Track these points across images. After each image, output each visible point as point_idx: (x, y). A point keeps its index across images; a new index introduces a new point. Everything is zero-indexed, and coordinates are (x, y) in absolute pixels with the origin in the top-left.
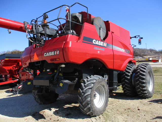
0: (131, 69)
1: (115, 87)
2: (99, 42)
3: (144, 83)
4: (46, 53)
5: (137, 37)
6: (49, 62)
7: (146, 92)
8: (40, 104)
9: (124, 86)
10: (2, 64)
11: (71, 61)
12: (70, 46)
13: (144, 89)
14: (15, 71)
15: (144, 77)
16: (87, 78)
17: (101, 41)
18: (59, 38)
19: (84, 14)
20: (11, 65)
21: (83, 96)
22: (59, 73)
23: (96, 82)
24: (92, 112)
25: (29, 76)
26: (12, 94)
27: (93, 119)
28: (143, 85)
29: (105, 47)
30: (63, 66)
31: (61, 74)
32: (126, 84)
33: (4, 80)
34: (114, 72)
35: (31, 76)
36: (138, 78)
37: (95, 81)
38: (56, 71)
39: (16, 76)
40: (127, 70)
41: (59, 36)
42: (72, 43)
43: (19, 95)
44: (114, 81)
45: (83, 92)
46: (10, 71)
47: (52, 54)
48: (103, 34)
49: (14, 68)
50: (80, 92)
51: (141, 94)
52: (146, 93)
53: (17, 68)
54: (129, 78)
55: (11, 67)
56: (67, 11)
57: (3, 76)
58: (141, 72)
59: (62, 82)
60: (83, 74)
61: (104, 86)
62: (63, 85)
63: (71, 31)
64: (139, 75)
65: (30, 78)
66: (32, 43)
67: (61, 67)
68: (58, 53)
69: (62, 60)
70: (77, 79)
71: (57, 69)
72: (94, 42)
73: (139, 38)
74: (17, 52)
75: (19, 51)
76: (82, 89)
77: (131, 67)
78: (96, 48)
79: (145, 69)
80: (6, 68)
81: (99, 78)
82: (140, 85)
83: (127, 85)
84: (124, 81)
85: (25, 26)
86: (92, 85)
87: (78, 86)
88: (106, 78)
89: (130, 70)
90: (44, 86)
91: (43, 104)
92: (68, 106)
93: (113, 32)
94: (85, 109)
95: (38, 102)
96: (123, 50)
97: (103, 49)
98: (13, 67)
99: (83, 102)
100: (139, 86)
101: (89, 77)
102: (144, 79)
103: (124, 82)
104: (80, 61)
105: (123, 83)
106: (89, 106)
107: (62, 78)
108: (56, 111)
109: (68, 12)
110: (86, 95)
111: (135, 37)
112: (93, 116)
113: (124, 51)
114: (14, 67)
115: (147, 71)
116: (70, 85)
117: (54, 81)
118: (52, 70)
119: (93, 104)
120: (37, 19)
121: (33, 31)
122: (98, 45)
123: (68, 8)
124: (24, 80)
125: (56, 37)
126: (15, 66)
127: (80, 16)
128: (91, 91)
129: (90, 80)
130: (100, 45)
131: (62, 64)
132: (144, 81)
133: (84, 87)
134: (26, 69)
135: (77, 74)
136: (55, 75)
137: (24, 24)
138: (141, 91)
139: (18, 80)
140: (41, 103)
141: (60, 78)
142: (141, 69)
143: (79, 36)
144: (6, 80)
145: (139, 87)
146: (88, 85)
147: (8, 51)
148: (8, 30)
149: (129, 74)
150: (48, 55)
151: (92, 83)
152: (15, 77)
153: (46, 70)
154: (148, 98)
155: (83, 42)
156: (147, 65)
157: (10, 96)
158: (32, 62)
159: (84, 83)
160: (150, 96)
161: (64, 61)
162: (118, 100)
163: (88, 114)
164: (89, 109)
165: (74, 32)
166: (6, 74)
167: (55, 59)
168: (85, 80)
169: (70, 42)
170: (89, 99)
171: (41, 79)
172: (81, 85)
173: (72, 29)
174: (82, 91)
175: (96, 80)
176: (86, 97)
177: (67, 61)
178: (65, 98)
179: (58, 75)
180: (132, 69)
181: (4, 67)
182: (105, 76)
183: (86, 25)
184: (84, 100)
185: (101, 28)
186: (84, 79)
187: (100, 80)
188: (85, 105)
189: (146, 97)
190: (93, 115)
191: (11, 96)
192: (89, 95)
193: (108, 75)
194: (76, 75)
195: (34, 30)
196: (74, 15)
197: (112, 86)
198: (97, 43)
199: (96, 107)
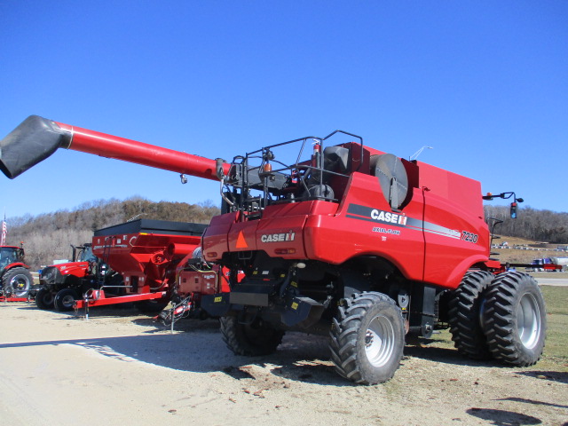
0: (476, 284)
1: (427, 326)
2: (387, 214)
3: (506, 323)
4: (265, 236)
5: (506, 196)
6: (272, 254)
7: (512, 348)
8: (236, 354)
9: (456, 328)
10: (129, 246)
11: (320, 257)
12: (319, 226)
13: (505, 338)
14: (161, 267)
15: (507, 308)
16: (354, 296)
17: (393, 212)
18: (295, 205)
19: (354, 149)
20: (152, 251)
21: (340, 334)
22: (291, 281)
23: (372, 307)
24: (358, 373)
25: (204, 285)
26: (153, 328)
27: (361, 389)
28: (504, 328)
29: (402, 226)
30: (302, 265)
31: (294, 284)
32: (459, 324)
33: (128, 291)
34: (426, 288)
35: (208, 284)
36: (493, 309)
37: (370, 304)
38: (283, 276)
39: (160, 282)
40: (465, 286)
41: (296, 201)
42: (322, 218)
43: (174, 332)
44: (424, 313)
45: (341, 326)
46: (149, 267)
47: (279, 238)
48: (397, 195)
49: (160, 259)
50: (335, 326)
51: (498, 354)
52: (512, 352)
53: (166, 261)
54: (469, 307)
55: (151, 256)
56: (315, 148)
57: (127, 279)
58: (499, 294)
59: (297, 301)
60: (346, 288)
61: (392, 319)
62: (298, 307)
63: (323, 187)
64: (495, 301)
65: (205, 290)
66: (228, 205)
67: (297, 268)
68: (292, 238)
69: (300, 254)
70: (330, 297)
71: (286, 272)
72: (375, 215)
73: (512, 200)
74: (140, 203)
75: (146, 202)
76: (340, 320)
77: (478, 281)
78: (378, 230)
79: (512, 286)
80: (141, 258)
81: (381, 299)
82: (495, 328)
83: (462, 326)
84: (455, 314)
85: (219, 167)
86: (364, 312)
87: (332, 312)
88: (404, 301)
89: (474, 286)
90: (253, 307)
91: (245, 355)
92: (305, 363)
93: (426, 189)
94: (344, 365)
95: (232, 349)
96: (454, 234)
97: (397, 232)
98: (157, 256)
99: (341, 347)
100: (492, 330)
101: (356, 295)
102: (506, 313)
103: (456, 318)
104: (339, 258)
105: (453, 320)
106: (354, 357)
107: (297, 292)
108: (276, 369)
109: (317, 150)
110: (347, 332)
111: (502, 196)
112: (362, 384)
113: (459, 235)
114: (160, 255)
115: (518, 292)
116: (314, 307)
117: (280, 297)
118: (275, 273)
119: (363, 355)
120: (247, 155)
121: (236, 180)
122: (385, 222)
123: (318, 141)
124: (189, 294)
125: (290, 202)
126: (162, 252)
127: (344, 154)
128: (360, 326)
129: (359, 302)
130: (388, 221)
131: (299, 261)
132: (507, 318)
133: (344, 316)
134: (195, 265)
135: (332, 286)
136: (282, 283)
137: (217, 165)
138: (499, 346)
139: (165, 293)
140: (239, 351)
141: (292, 291)
142: (502, 286)
143: (339, 202)
144: (134, 291)
145: (493, 334)
146: (353, 312)
147: (113, 199)
148: (181, 176)
149: (471, 299)
150: (270, 239)
151: (364, 308)
152: (158, 285)
153: (260, 272)
154: (518, 366)
155: (347, 216)
156: (519, 277)
157: (152, 332)
158: (231, 250)
159: (346, 306)
160: (527, 361)
161: (304, 255)
162: (435, 363)
163: (349, 376)
164: (353, 365)
165: (329, 189)
166: (135, 274)
167: (286, 250)
168: (349, 301)
169: (320, 216)
170: (353, 342)
171: (249, 290)
172: (339, 311)
173: (324, 183)
174: (339, 324)
175: (373, 303)
176: (347, 338)
177: (310, 256)
178: (296, 348)
179: (289, 284)
180: (480, 286)
181: (133, 255)
182: (400, 297)
183: (357, 179)
184: (342, 343)
185: (394, 181)
186: (347, 299)
187: (382, 303)
188: (343, 354)
189: (514, 362)
190: (360, 379)
191: (155, 333)
192: (354, 332)
193: (408, 295)
194: (329, 288)
195: (238, 177)
196: (332, 151)
197: (419, 324)
198: (382, 217)
199: (368, 362)
